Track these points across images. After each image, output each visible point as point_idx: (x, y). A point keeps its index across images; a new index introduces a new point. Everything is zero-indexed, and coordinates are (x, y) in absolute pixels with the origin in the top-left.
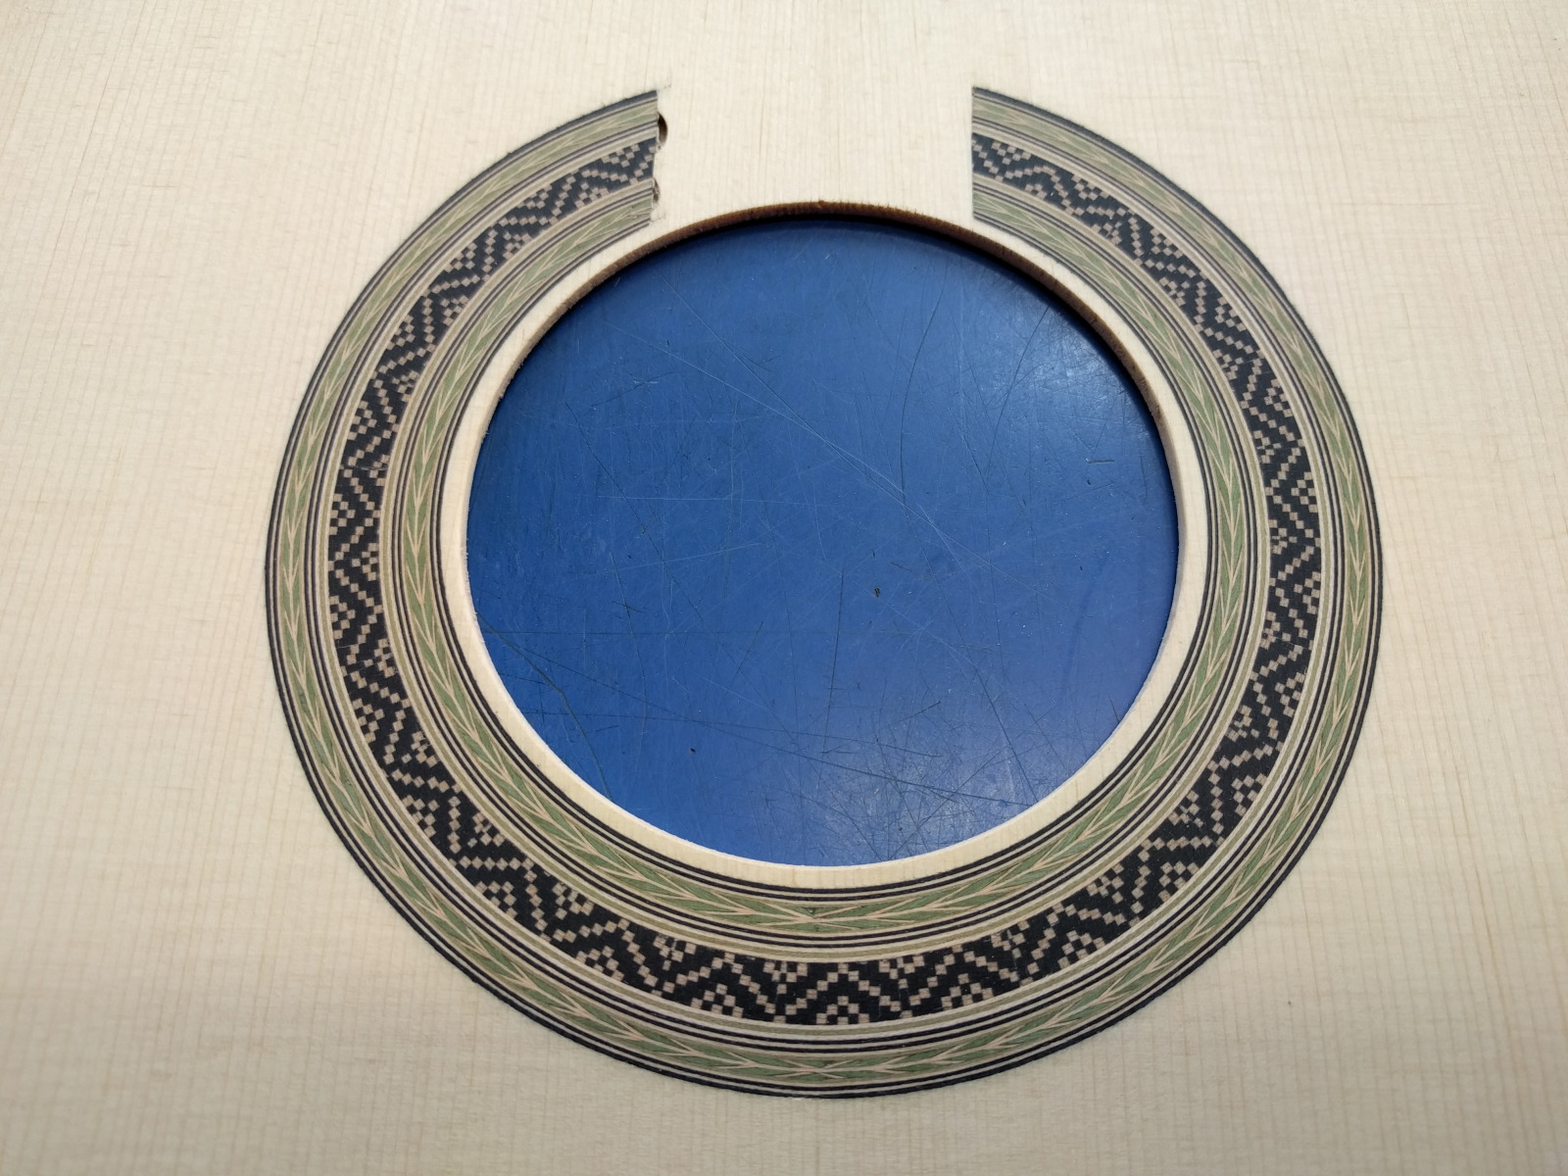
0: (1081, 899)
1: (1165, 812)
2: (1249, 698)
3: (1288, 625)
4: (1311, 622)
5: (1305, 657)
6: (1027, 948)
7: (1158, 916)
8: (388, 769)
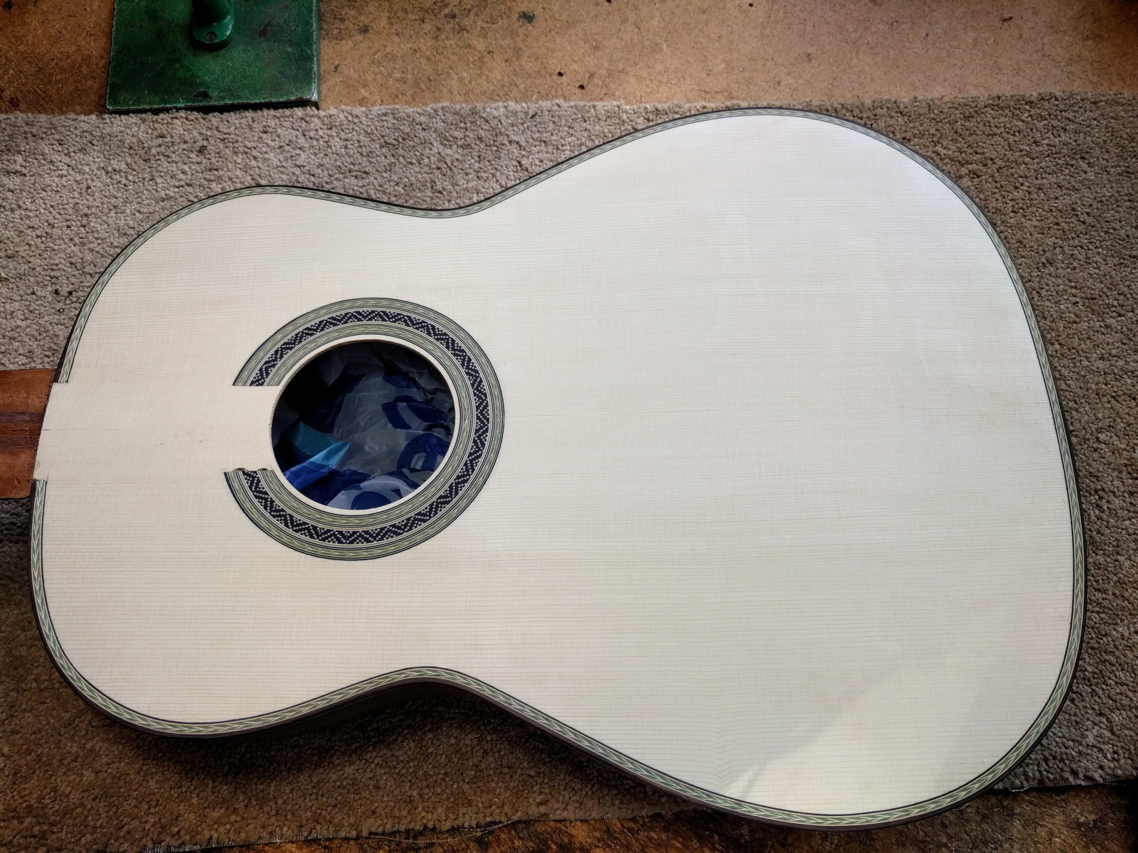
0: (462, 365)
1: (443, 348)
2: (417, 329)
3: (400, 319)
4: (399, 314)
5: (407, 316)
6: (473, 376)
7: (466, 350)
8: (430, 517)
